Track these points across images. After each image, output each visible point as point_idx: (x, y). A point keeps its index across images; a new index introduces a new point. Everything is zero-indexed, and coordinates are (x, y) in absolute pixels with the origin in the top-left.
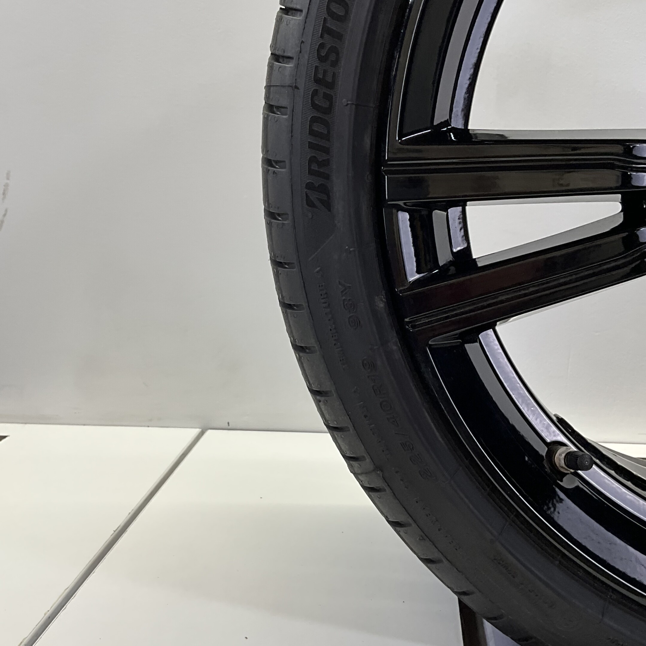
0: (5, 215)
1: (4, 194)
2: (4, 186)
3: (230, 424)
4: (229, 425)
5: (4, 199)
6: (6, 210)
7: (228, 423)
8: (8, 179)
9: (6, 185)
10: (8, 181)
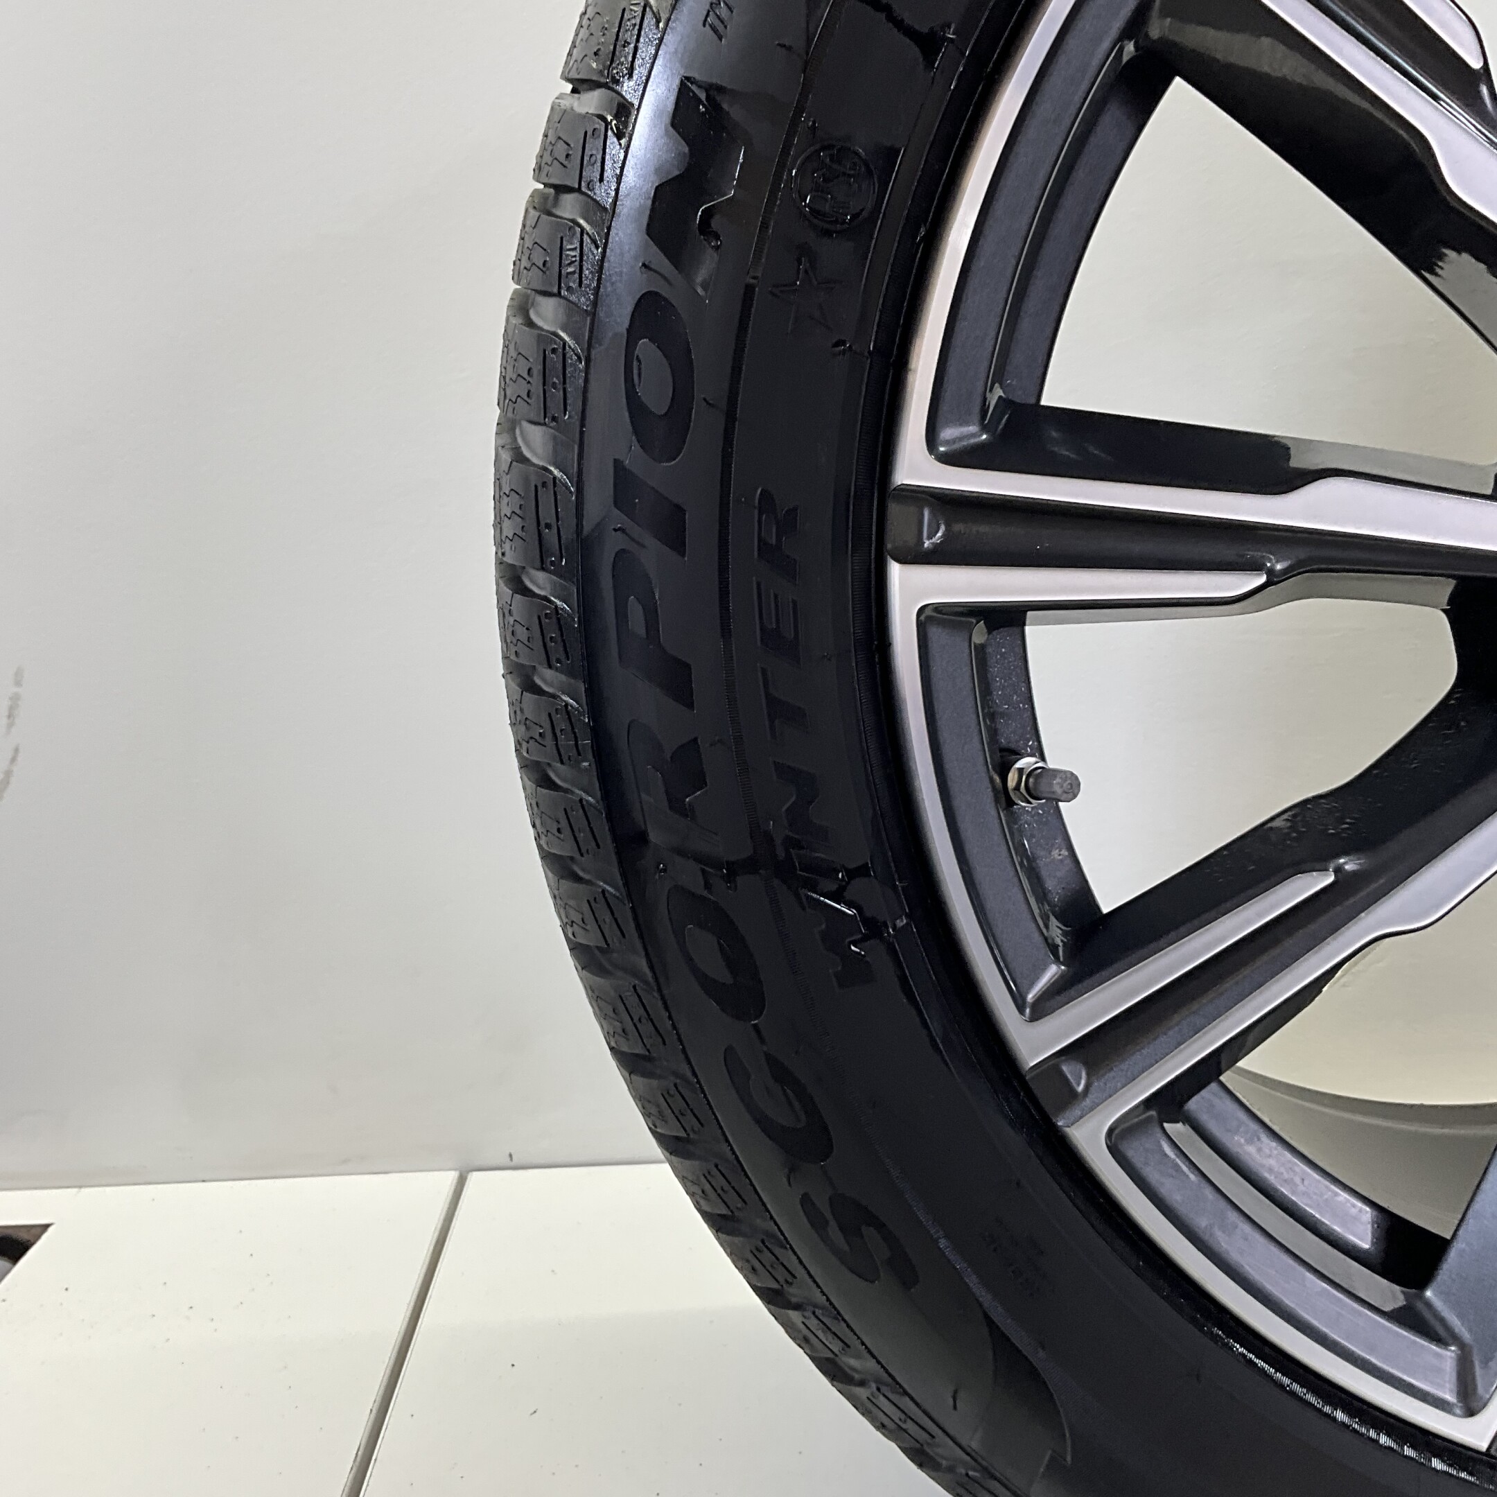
0: (13, 760)
1: (9, 717)
2: (11, 699)
3: (514, 1157)
4: (511, 1159)
5: (10, 726)
6: (17, 750)
7: (511, 1156)
8: (18, 683)
9: (15, 700)
10: (16, 690)
